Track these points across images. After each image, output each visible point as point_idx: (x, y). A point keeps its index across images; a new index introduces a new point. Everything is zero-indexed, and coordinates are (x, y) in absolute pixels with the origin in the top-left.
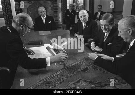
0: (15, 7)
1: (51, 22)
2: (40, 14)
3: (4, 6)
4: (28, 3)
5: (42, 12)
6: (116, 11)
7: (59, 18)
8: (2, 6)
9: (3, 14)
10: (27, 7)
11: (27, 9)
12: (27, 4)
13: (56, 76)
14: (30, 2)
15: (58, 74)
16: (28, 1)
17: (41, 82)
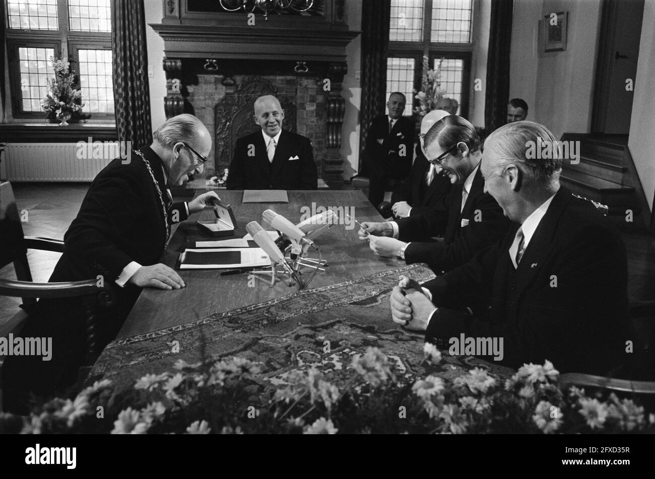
0: (166, 99)
1: (297, 158)
2: (260, 120)
3: (120, 95)
4: (220, 86)
5: (266, 115)
6: (606, 132)
7: (350, 153)
8: (116, 92)
9: (114, 126)
10: (216, 102)
11: (216, 108)
12: (216, 89)
13: (263, 308)
14: (230, 81)
15: (273, 306)
16: (221, 76)
17: (213, 318)
